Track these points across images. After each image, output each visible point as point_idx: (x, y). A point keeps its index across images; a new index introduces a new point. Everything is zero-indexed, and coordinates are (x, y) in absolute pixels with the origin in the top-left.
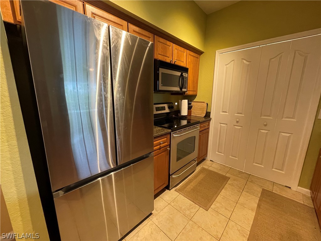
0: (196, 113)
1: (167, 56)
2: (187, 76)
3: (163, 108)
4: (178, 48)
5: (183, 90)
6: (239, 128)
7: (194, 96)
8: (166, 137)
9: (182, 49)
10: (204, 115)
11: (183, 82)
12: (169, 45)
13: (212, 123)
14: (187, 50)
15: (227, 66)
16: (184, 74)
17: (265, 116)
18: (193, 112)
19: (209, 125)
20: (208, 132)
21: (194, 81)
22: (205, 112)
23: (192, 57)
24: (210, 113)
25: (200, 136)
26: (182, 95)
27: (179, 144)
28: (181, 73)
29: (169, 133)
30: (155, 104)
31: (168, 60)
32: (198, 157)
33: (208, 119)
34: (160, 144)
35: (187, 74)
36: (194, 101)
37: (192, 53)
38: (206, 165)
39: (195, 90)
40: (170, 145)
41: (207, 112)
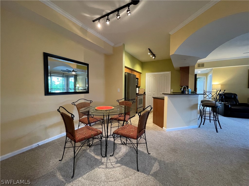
5: (138, 85)
14: (138, 73)
15: (149, 78)
16: (138, 80)
18: (140, 92)
19: (145, 96)
23: (139, 75)
25: (143, 99)
32: (143, 106)
36: (140, 88)
39: (140, 85)
40: (137, 99)
41: (144, 92)
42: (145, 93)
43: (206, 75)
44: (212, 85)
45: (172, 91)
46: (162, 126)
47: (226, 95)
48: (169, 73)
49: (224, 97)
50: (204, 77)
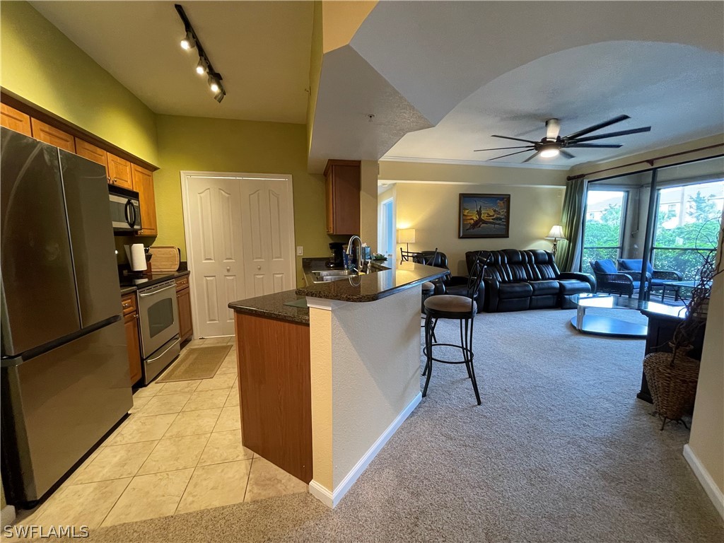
0: (161, 267)
2: (138, 204)
4: (115, 160)
5: (136, 227)
6: (231, 278)
7: (153, 238)
8: (130, 299)
9: (123, 161)
10: (177, 267)
12: (101, 153)
13: (192, 278)
14: (131, 162)
15: (202, 195)
16: (133, 201)
17: (257, 258)
18: (154, 265)
19: (188, 282)
20: (189, 293)
21: (149, 214)
22: (178, 263)
23: (141, 175)
24: (186, 263)
25: (178, 298)
26: (131, 236)
27: (150, 310)
28: (127, 200)
29: (133, 292)
32: (181, 334)
33: (186, 272)
35: (138, 202)
36: (153, 246)
37: (139, 169)
38: (195, 344)
39: (153, 228)
40: (137, 311)
41: (181, 263)
42: (183, 267)
44: (397, 230)
45: (300, 251)
46: (305, 474)
48: (283, 183)
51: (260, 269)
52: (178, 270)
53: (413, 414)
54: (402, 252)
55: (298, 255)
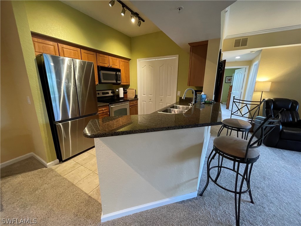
0: (130, 96)
1: (106, 63)
2: (120, 74)
3: (108, 93)
4: (112, 58)
5: (119, 82)
6: (151, 103)
7: (128, 86)
8: (106, 107)
9: (116, 58)
10: (134, 97)
11: (118, 78)
12: (106, 57)
13: (139, 101)
14: (119, 58)
15: (143, 68)
16: (118, 73)
17: (161, 95)
18: (128, 95)
19: (137, 102)
20: (137, 107)
21: (126, 77)
22: (135, 95)
23: (123, 62)
25: (130, 108)
26: (119, 85)
27: (115, 111)
28: (115, 72)
29: (108, 105)
30: (97, 91)
31: (106, 66)
33: (136, 99)
34: (103, 110)
35: (120, 73)
36: (128, 88)
37: (123, 60)
39: (128, 82)
40: (109, 112)
42: (136, 96)
43: (249, 63)
44: (256, 82)
45: (179, 93)
47: (277, 103)
48: (175, 58)
49: (272, 107)
50: (245, 67)
51: (161, 100)
52: (134, 98)
53: (183, 202)
54: (234, 99)
55: (178, 95)
